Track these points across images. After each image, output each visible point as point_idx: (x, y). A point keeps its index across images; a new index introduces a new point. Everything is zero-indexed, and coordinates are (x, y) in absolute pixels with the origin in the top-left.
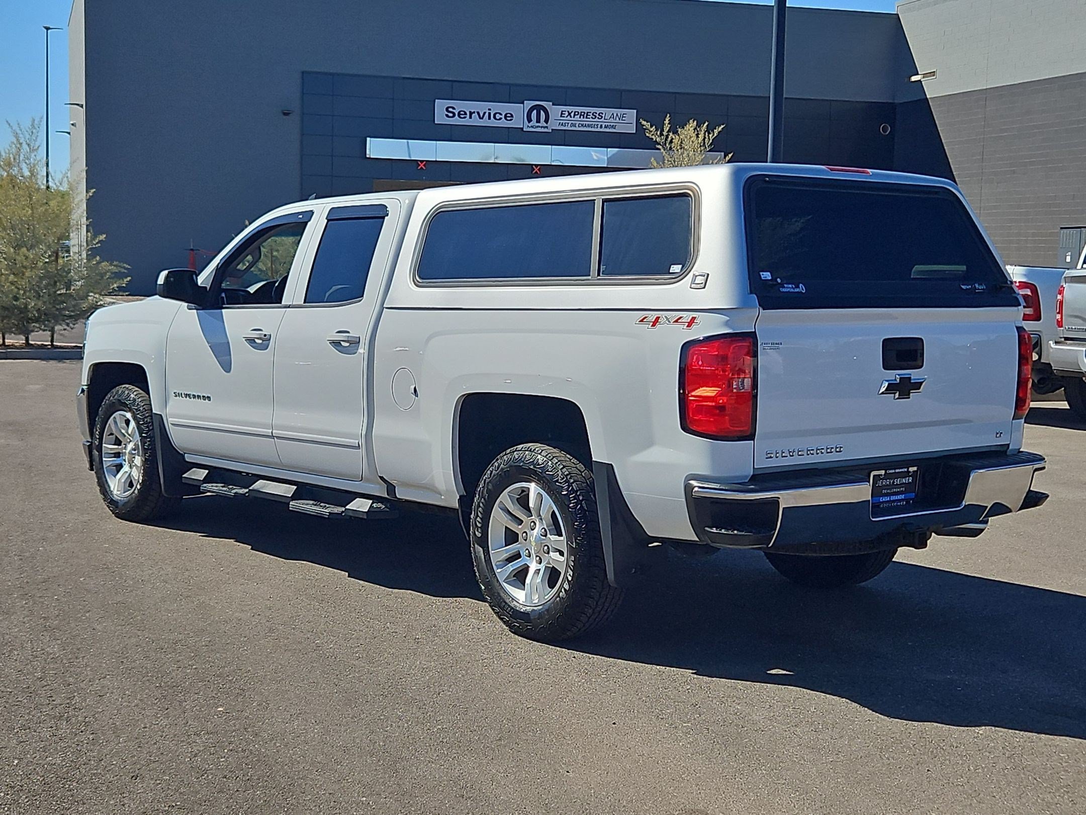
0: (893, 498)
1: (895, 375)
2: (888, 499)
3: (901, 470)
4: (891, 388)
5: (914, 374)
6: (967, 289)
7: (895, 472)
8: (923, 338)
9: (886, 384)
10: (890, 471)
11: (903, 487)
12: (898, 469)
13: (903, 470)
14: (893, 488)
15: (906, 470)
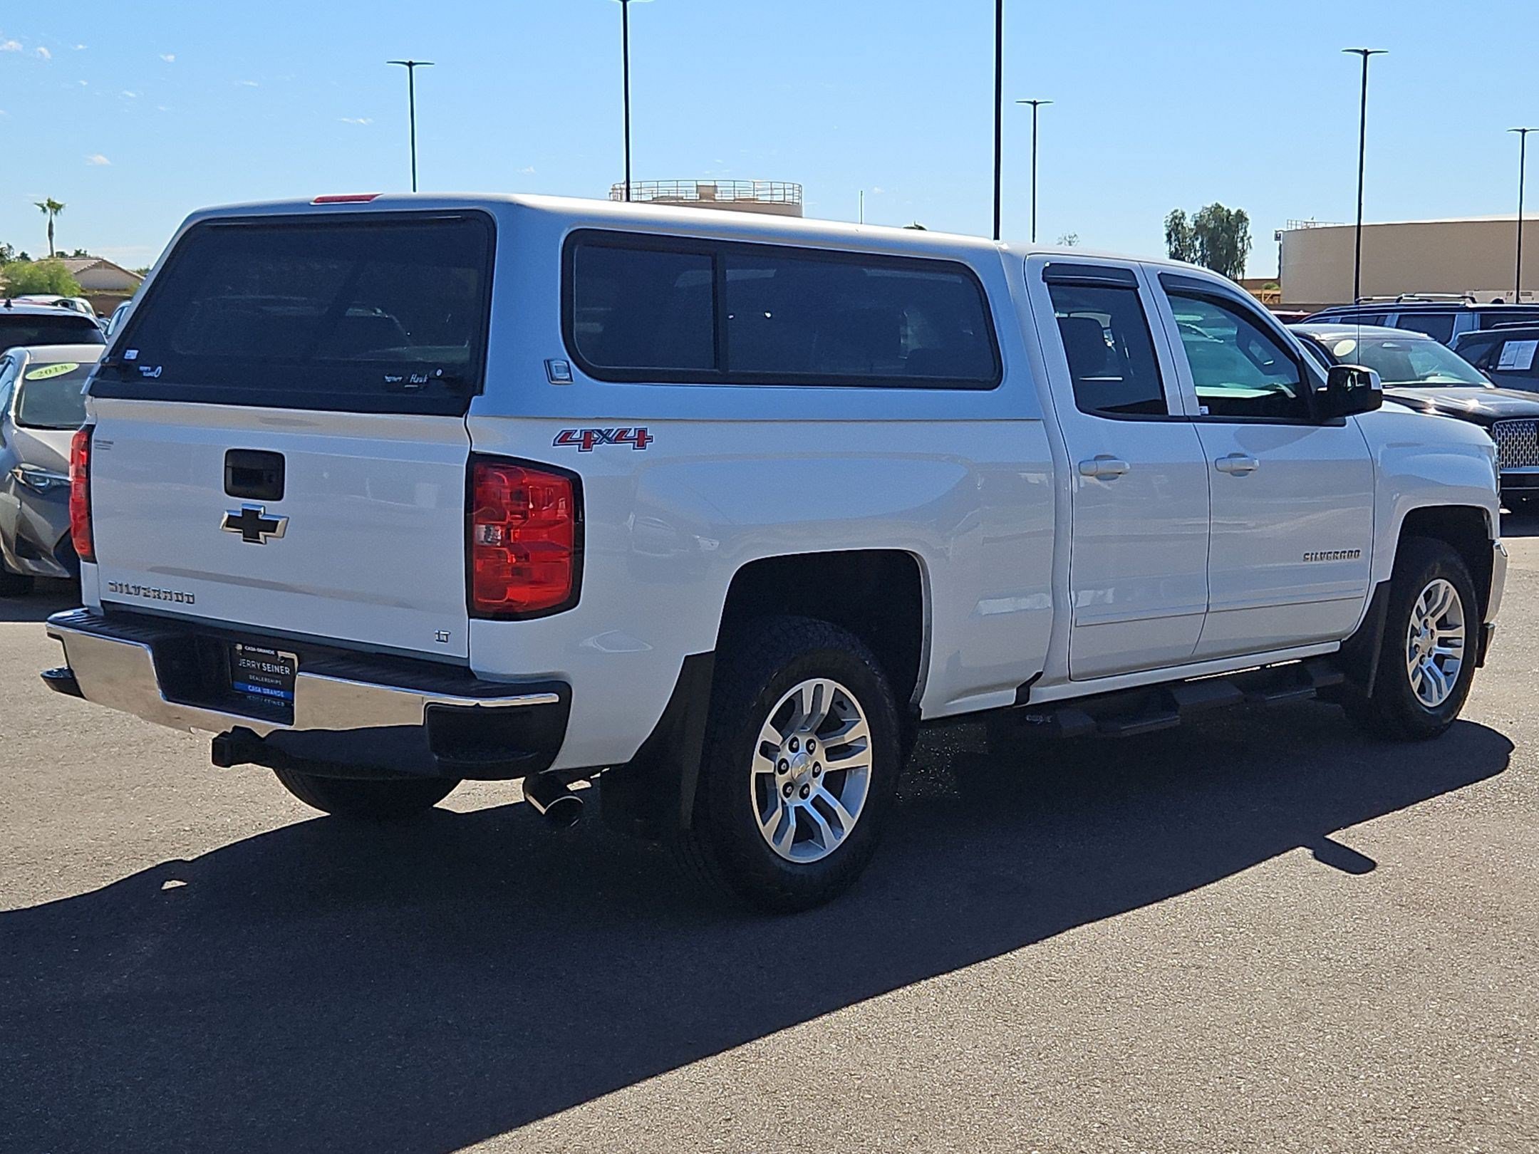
0: (267, 691)
1: (239, 504)
2: (259, 691)
3: (264, 651)
4: (232, 522)
5: (267, 508)
6: (392, 382)
7: (256, 652)
8: (284, 454)
9: (226, 515)
10: (249, 649)
11: (278, 680)
12: (260, 647)
13: (268, 652)
14: (264, 677)
15: (273, 652)
